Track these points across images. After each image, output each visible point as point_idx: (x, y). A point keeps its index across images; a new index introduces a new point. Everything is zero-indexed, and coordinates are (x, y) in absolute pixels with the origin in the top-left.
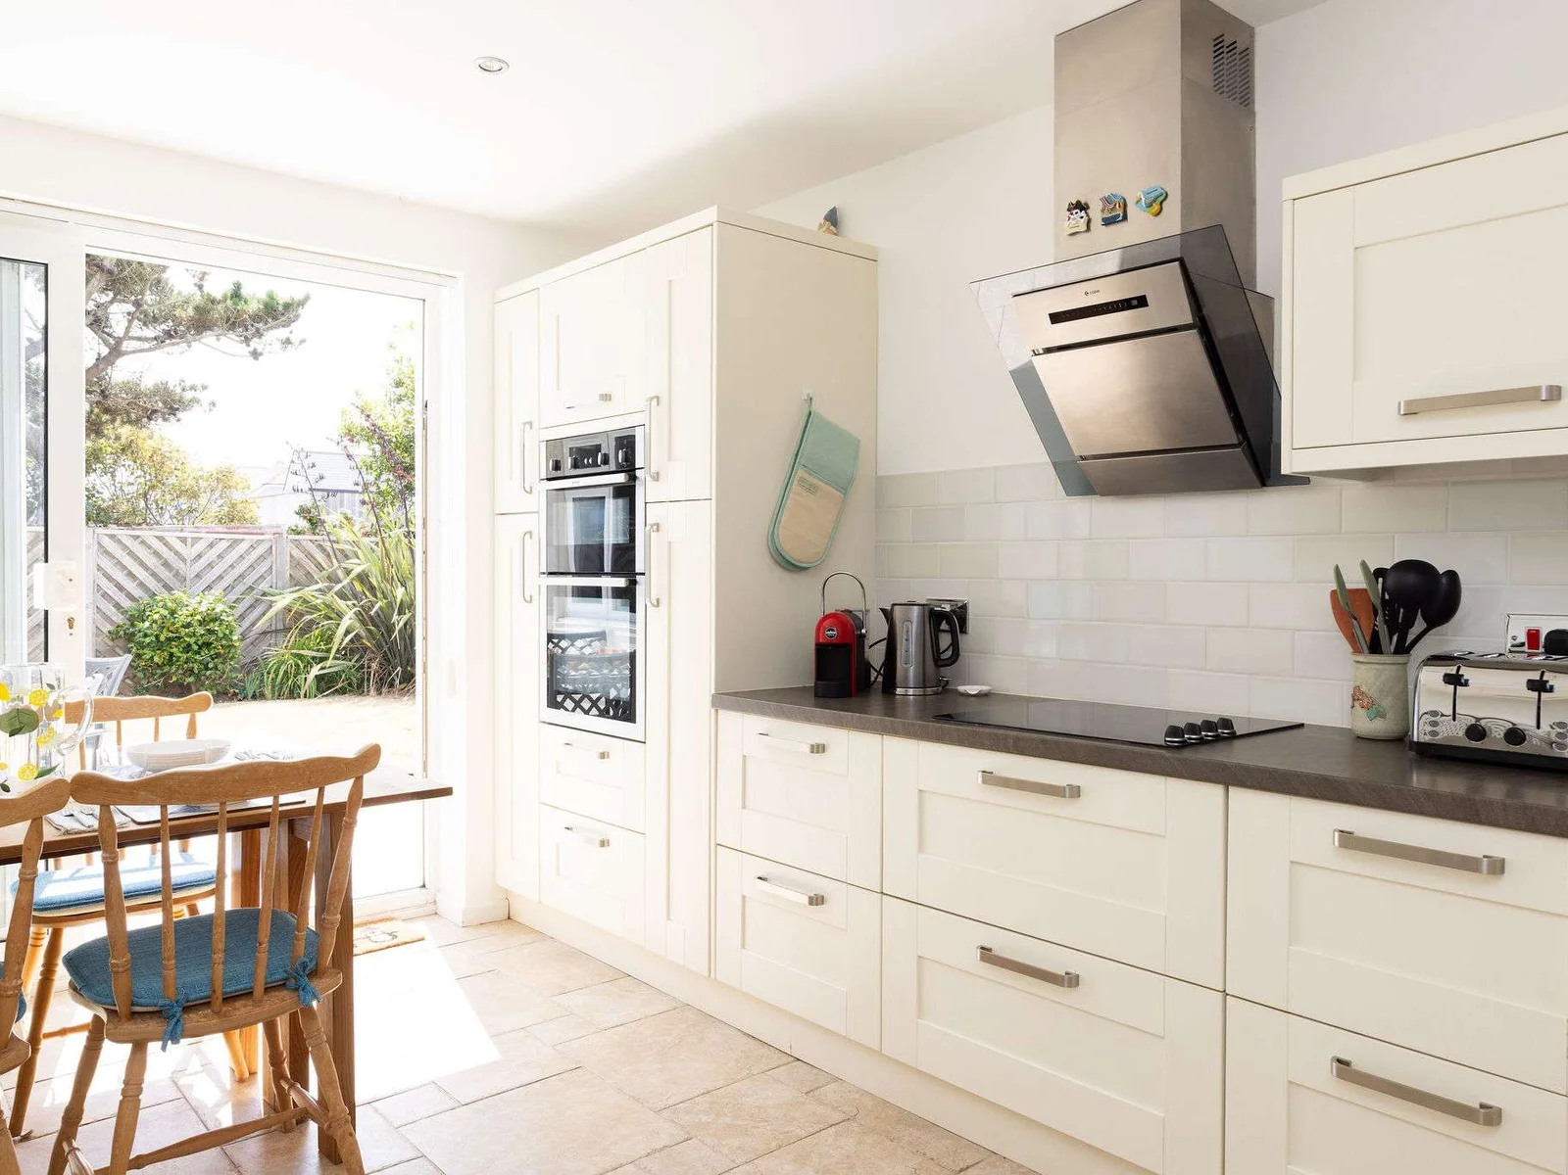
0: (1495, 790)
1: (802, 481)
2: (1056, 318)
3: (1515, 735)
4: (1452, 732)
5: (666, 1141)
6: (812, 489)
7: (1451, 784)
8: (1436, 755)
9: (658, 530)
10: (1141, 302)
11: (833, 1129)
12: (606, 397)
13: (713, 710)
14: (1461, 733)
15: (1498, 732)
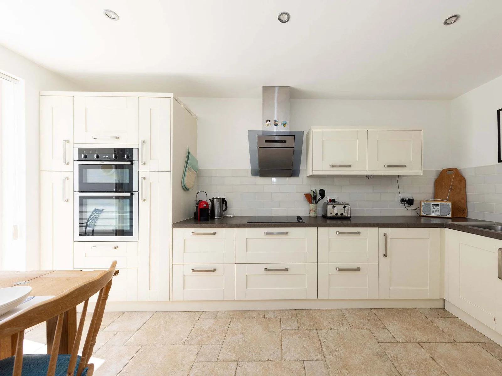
0: (339, 222)
1: (189, 169)
2: (266, 141)
3: (342, 214)
4: (334, 214)
5: (197, 351)
6: (191, 171)
7: (334, 222)
8: (332, 218)
9: (145, 179)
10: (285, 142)
11: (232, 323)
12: (117, 138)
13: (171, 228)
14: (335, 215)
15: (339, 214)
